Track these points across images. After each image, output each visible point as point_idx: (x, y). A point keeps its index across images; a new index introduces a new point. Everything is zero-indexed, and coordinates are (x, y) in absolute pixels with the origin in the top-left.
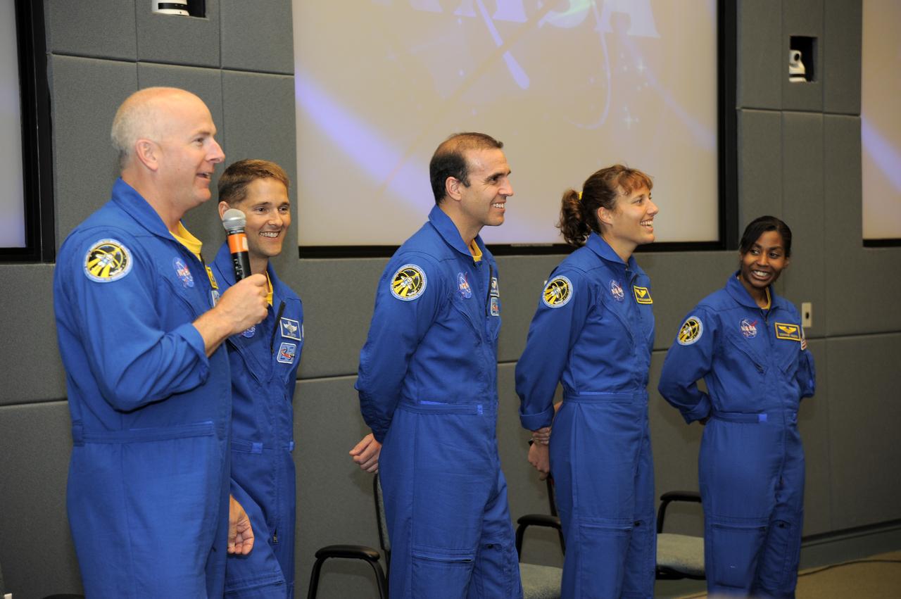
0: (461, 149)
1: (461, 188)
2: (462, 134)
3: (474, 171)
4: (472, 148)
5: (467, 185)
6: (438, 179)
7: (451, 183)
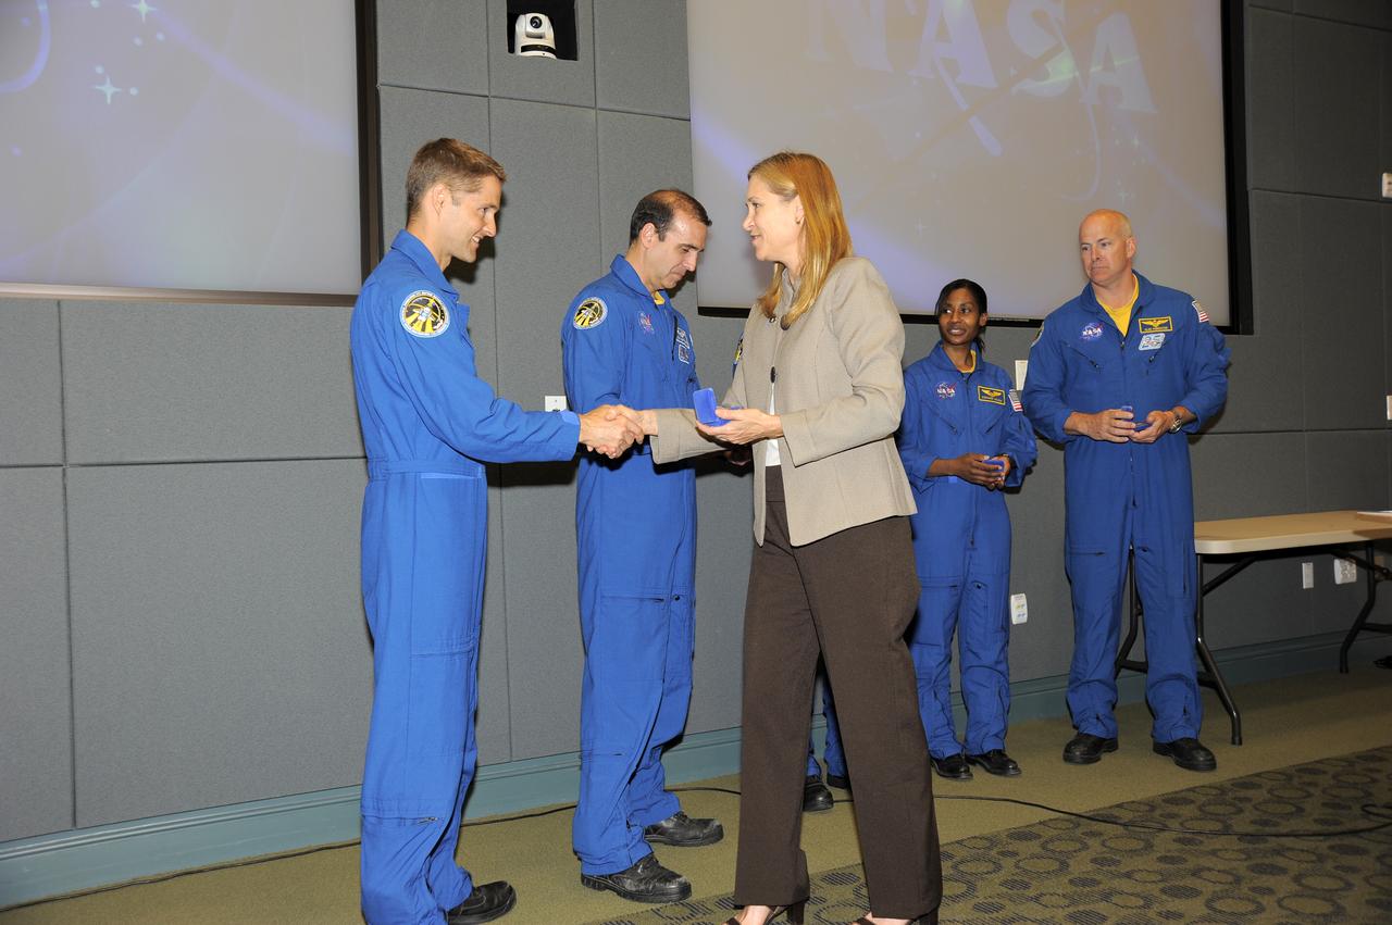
0: (675, 206)
1: (655, 238)
2: (683, 193)
3: (675, 230)
4: (685, 210)
5: (662, 239)
6: (639, 218)
7: (649, 229)
